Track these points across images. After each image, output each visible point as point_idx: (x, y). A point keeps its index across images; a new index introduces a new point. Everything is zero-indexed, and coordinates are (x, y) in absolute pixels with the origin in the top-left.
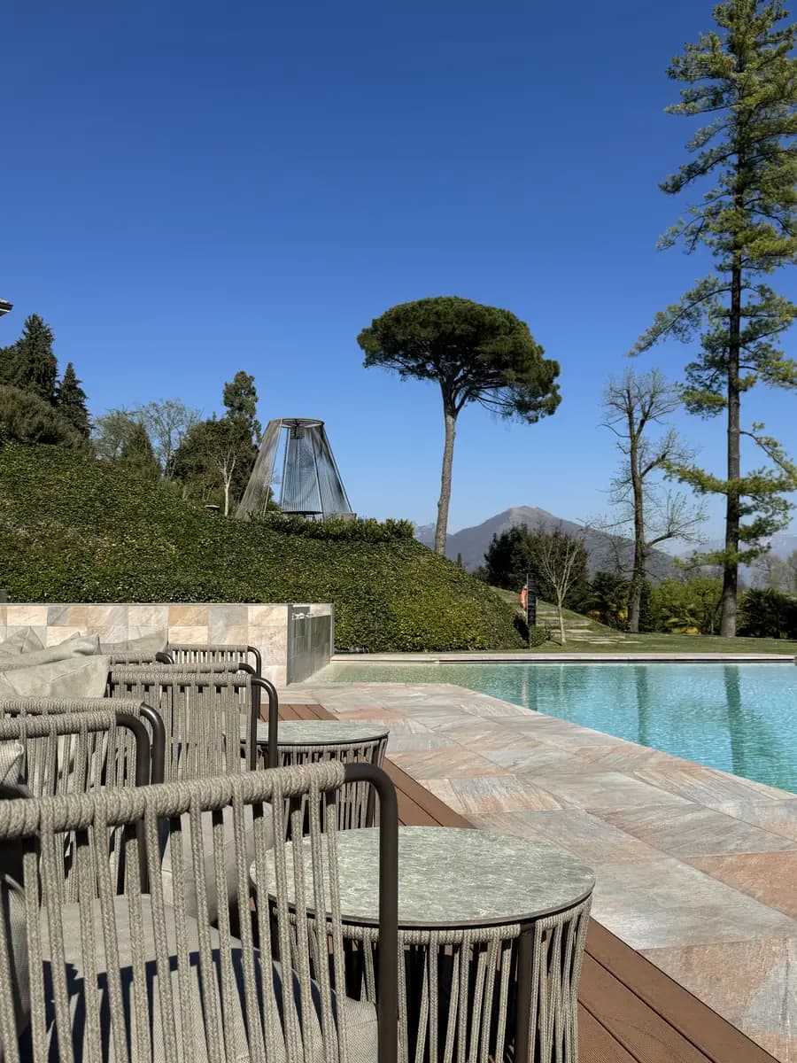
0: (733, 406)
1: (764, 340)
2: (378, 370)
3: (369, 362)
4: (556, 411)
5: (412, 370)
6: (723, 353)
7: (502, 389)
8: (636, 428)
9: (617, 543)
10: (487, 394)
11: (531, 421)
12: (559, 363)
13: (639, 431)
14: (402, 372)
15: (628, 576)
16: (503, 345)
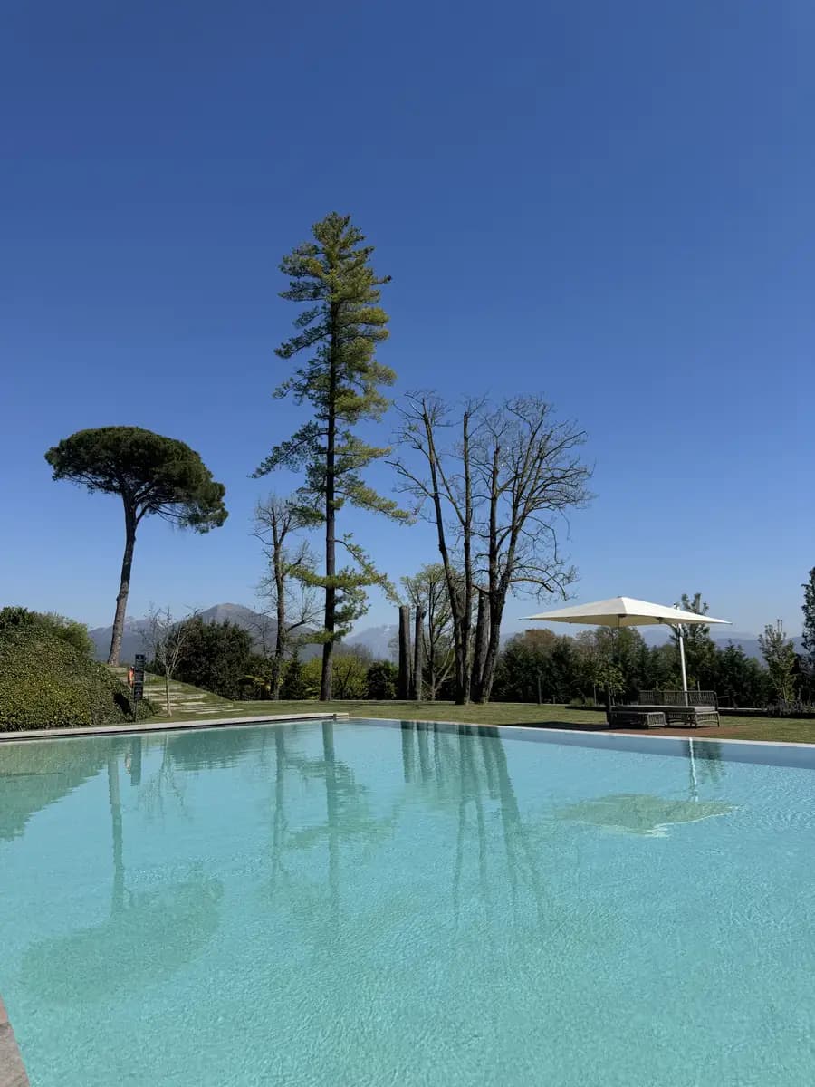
0: (330, 519)
1: (351, 472)
2: (66, 483)
3: (57, 476)
4: (225, 523)
5: (100, 486)
6: (322, 481)
7: (177, 504)
8: (279, 538)
9: (264, 630)
10: (166, 507)
11: (203, 531)
12: (225, 486)
13: (281, 540)
14: (89, 486)
15: (271, 654)
16: (175, 469)
